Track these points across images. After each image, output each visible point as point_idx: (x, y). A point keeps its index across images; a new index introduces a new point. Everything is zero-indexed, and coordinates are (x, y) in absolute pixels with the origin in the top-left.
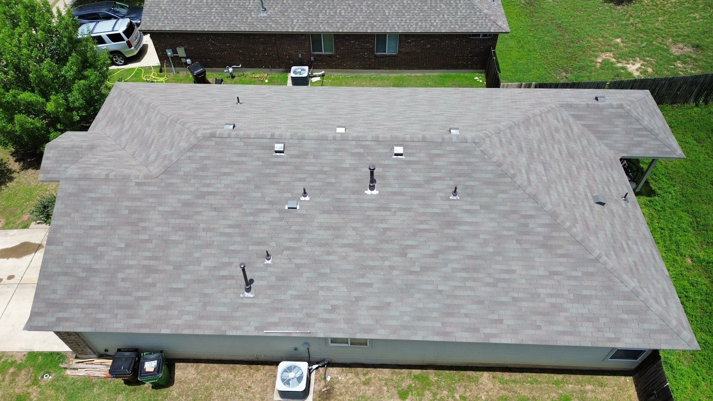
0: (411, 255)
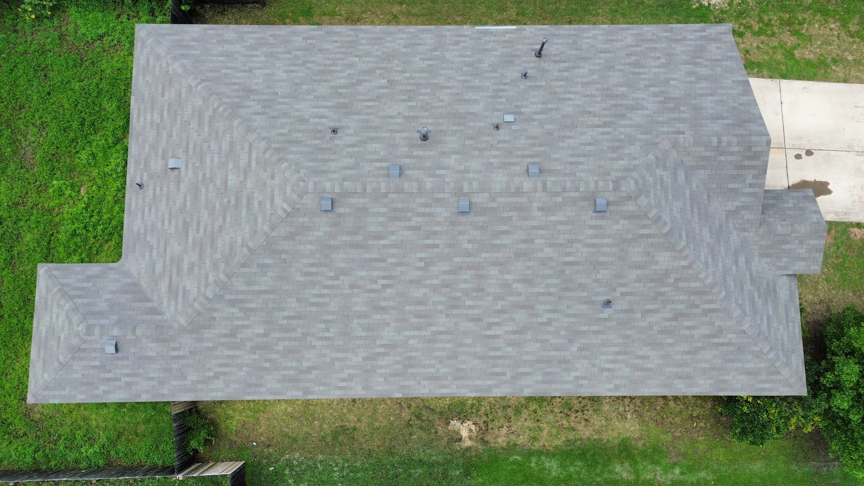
0: (384, 82)
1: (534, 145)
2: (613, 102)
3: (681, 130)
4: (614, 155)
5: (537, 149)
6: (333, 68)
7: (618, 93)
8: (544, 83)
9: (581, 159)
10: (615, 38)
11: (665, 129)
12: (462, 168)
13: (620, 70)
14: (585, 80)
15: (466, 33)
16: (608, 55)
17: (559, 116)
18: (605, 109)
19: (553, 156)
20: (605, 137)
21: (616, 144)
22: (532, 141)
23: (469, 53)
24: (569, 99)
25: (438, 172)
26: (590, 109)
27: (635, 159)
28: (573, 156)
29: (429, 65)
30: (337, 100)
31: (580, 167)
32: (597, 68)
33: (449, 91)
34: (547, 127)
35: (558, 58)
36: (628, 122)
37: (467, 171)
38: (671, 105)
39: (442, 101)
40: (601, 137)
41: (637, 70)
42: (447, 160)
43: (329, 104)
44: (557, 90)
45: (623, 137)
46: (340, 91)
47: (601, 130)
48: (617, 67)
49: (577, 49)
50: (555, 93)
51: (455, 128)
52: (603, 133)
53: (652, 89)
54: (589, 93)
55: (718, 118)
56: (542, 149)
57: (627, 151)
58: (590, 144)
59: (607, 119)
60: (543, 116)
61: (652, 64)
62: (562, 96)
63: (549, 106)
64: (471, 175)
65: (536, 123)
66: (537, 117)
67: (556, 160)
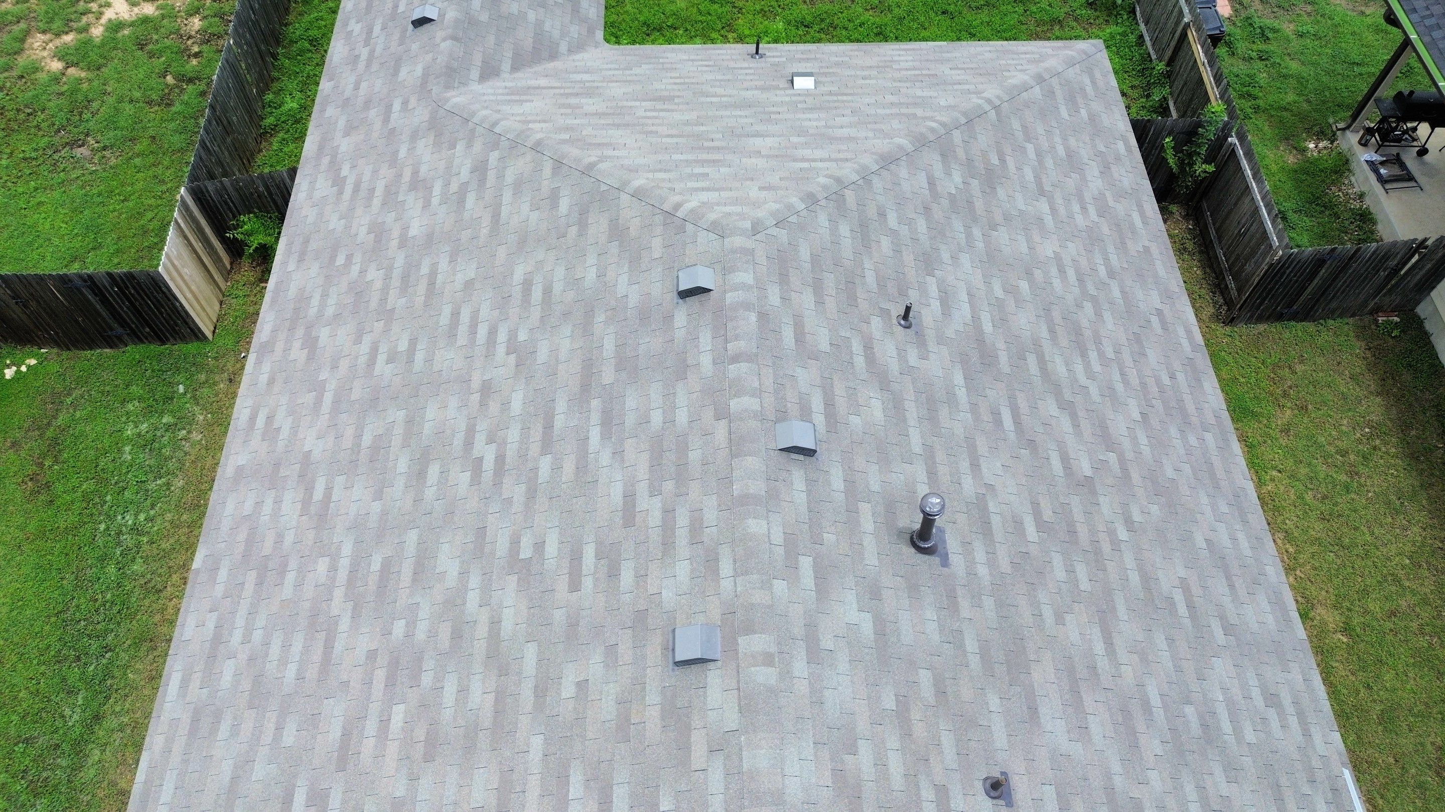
6: (1093, 355)
12: (827, 643)
15: (1318, 739)
23: (1250, 736)
25: (806, 563)
29: (1170, 600)
30: (1001, 345)
33: (1099, 648)
37: (815, 655)
39: (1060, 620)
42: (850, 597)
43: (988, 327)
46: (1032, 360)
51: (971, 645)
64: (800, 667)
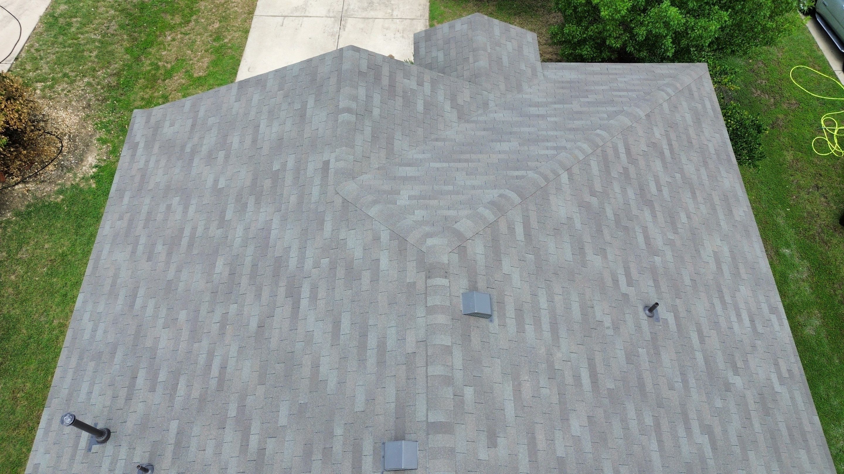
1: (327, 452)
2: (245, 281)
3: (320, 165)
4: (366, 276)
5: (338, 447)
7: (226, 273)
8: (174, 425)
9: (372, 341)
10: (109, 281)
11: (316, 191)
13: (179, 271)
14: (185, 335)
16: (141, 292)
17: (261, 390)
18: (258, 296)
19: (360, 404)
20: (322, 293)
21: (341, 272)
22: (317, 456)
24: (223, 368)
26: (254, 324)
27: (377, 239)
28: (362, 361)
31: (391, 343)
32: (163, 312)
34: (283, 420)
35: (123, 393)
36: (294, 253)
38: (267, 183)
40: (321, 304)
41: (185, 241)
44: (196, 393)
45: (325, 262)
47: (304, 303)
48: (171, 274)
49: (113, 354)
50: (202, 400)
52: (314, 298)
53: (229, 215)
54: (215, 328)
55: (303, 116)
56: (339, 431)
57: (358, 253)
58: (337, 324)
59: (282, 291)
60: (255, 427)
61: (178, 216)
62: (213, 383)
63: (232, 412)
65: (271, 445)
66: (254, 441)
67: (370, 400)
